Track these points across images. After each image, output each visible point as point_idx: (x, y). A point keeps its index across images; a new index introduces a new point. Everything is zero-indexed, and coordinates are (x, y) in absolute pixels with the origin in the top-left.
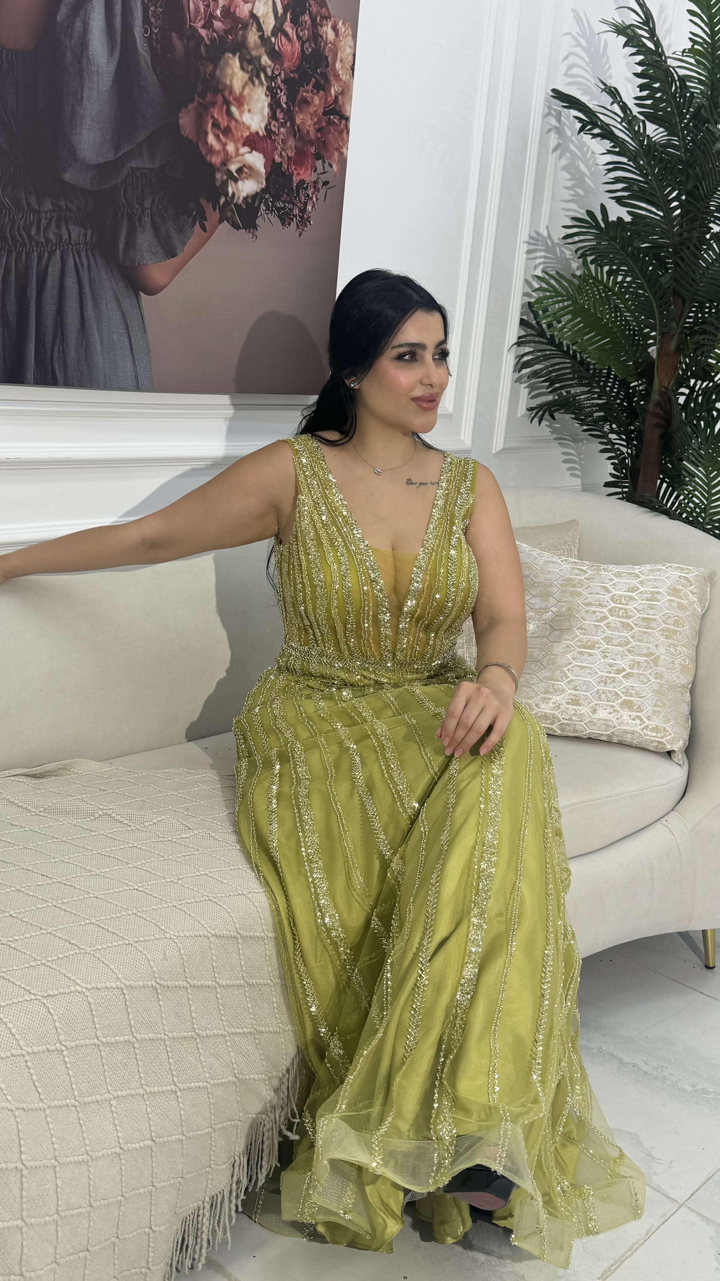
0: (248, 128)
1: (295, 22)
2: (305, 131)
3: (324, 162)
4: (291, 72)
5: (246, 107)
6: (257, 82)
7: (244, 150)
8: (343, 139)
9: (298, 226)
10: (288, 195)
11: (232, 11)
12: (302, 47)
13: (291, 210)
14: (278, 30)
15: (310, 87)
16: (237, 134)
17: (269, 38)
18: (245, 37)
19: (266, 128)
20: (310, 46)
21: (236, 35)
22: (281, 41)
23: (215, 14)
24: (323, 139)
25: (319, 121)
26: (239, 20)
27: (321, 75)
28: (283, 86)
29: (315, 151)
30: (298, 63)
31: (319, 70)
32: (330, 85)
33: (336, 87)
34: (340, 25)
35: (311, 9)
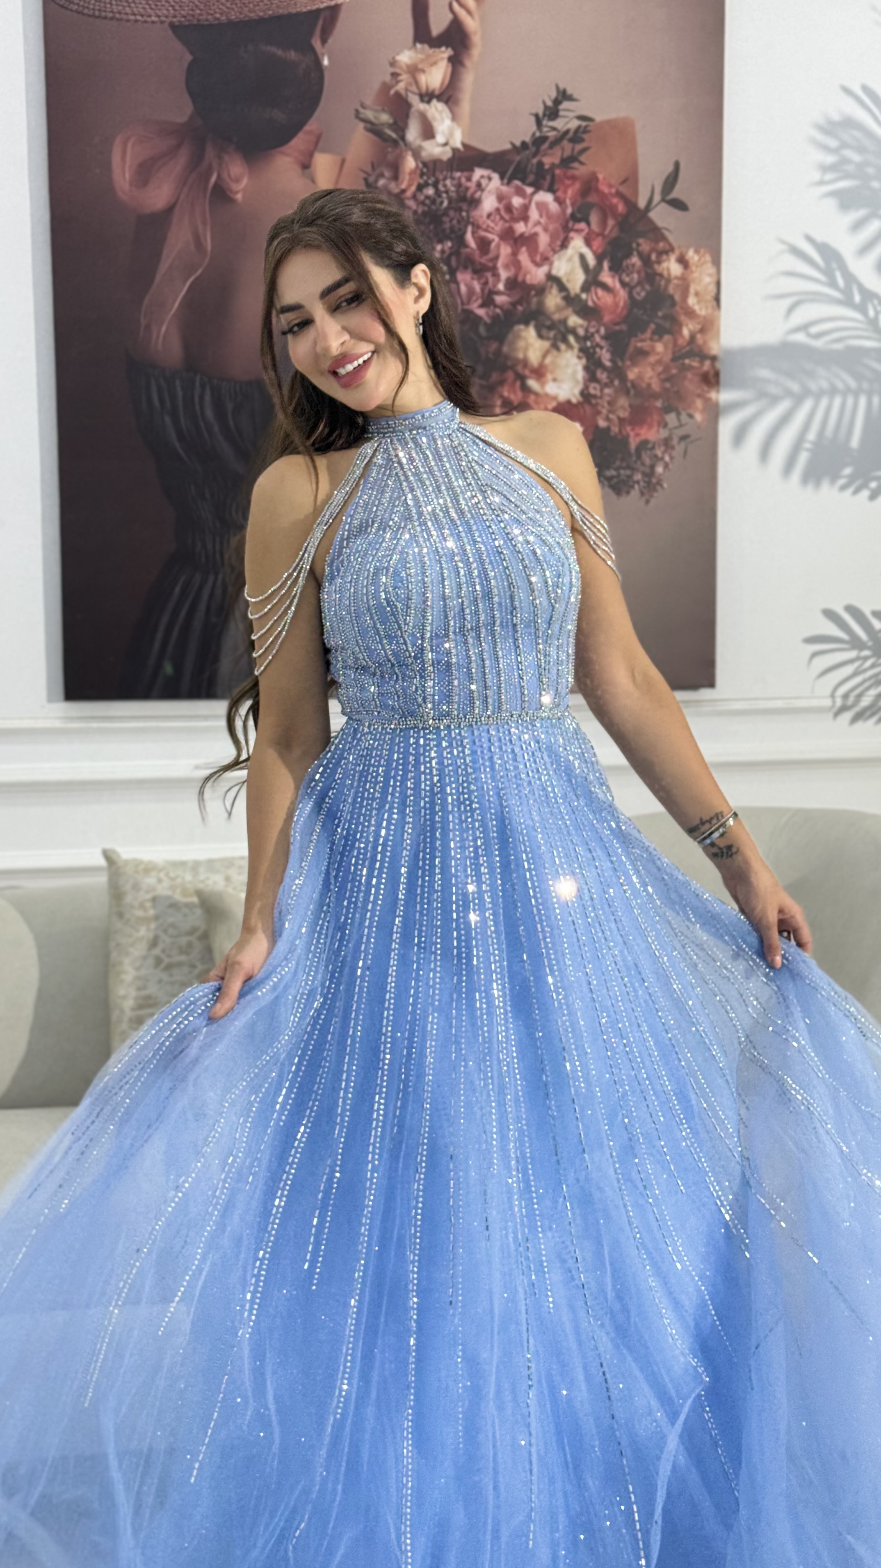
0: (555, 398)
1: (616, 268)
2: (644, 385)
3: (678, 414)
4: (617, 324)
5: (549, 377)
6: (563, 347)
8: (709, 383)
9: (642, 493)
10: (622, 460)
11: (520, 279)
12: (630, 294)
13: (630, 477)
14: (592, 282)
15: (648, 334)
17: (578, 296)
18: (541, 304)
19: (582, 393)
20: (643, 289)
21: (529, 303)
22: (596, 294)
23: (496, 290)
24: (676, 389)
25: (666, 369)
26: (532, 287)
27: (665, 317)
28: (603, 343)
29: (663, 404)
30: (625, 312)
31: (660, 314)
32: (680, 326)
33: (691, 327)
34: (691, 254)
35: (641, 249)
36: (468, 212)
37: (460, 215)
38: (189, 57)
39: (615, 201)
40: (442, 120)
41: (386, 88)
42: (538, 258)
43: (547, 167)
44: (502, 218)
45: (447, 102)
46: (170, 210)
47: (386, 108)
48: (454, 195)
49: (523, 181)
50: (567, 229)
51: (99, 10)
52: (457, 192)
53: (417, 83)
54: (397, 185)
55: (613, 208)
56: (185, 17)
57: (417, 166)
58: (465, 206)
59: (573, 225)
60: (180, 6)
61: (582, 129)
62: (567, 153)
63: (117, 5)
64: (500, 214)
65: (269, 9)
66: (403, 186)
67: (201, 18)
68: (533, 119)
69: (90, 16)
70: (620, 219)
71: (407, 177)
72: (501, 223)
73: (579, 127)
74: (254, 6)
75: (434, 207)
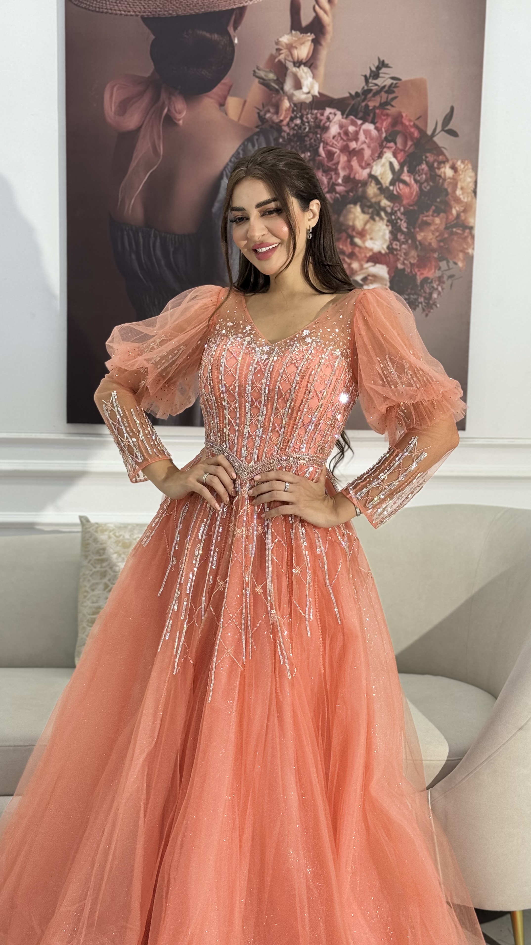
0: (371, 250)
1: (411, 171)
2: (427, 244)
3: (448, 262)
4: (411, 205)
5: (368, 237)
6: (377, 218)
7: (366, 265)
8: (467, 244)
9: (424, 310)
10: (412, 289)
11: (352, 176)
12: (420, 188)
13: (416, 300)
14: (397, 179)
15: (431, 213)
16: (361, 256)
17: (387, 188)
18: (364, 192)
19: (388, 248)
20: (428, 184)
21: (357, 191)
22: (399, 187)
23: (337, 183)
24: (447, 246)
25: (441, 234)
26: (359, 181)
27: (441, 202)
28: (402, 217)
29: (438, 255)
30: (416, 198)
31: (438, 200)
32: (451, 208)
33: (458, 209)
34: (459, 164)
35: (427, 159)
36: (321, 135)
37: (316, 136)
38: (152, 37)
39: (412, 130)
40: (307, 78)
41: (272, 58)
42: (363, 164)
43: (371, 108)
44: (342, 139)
45: (310, 67)
46: (138, 129)
47: (272, 70)
48: (312, 124)
49: (356, 116)
50: (382, 146)
51: (99, 8)
52: (314, 122)
53: (292, 55)
54: (278, 117)
55: (411, 134)
56: (151, 12)
57: (290, 105)
58: (319, 131)
59: (386, 144)
60: (148, 6)
61: (393, 85)
62: (384, 100)
63: (110, 5)
64: (340, 136)
65: (202, 9)
66: (281, 118)
67: (160, 13)
68: (363, 78)
69: (93, 11)
70: (415, 141)
71: (284, 113)
72: (341, 142)
73: (392, 84)
74: (193, 6)
75: (300, 131)
